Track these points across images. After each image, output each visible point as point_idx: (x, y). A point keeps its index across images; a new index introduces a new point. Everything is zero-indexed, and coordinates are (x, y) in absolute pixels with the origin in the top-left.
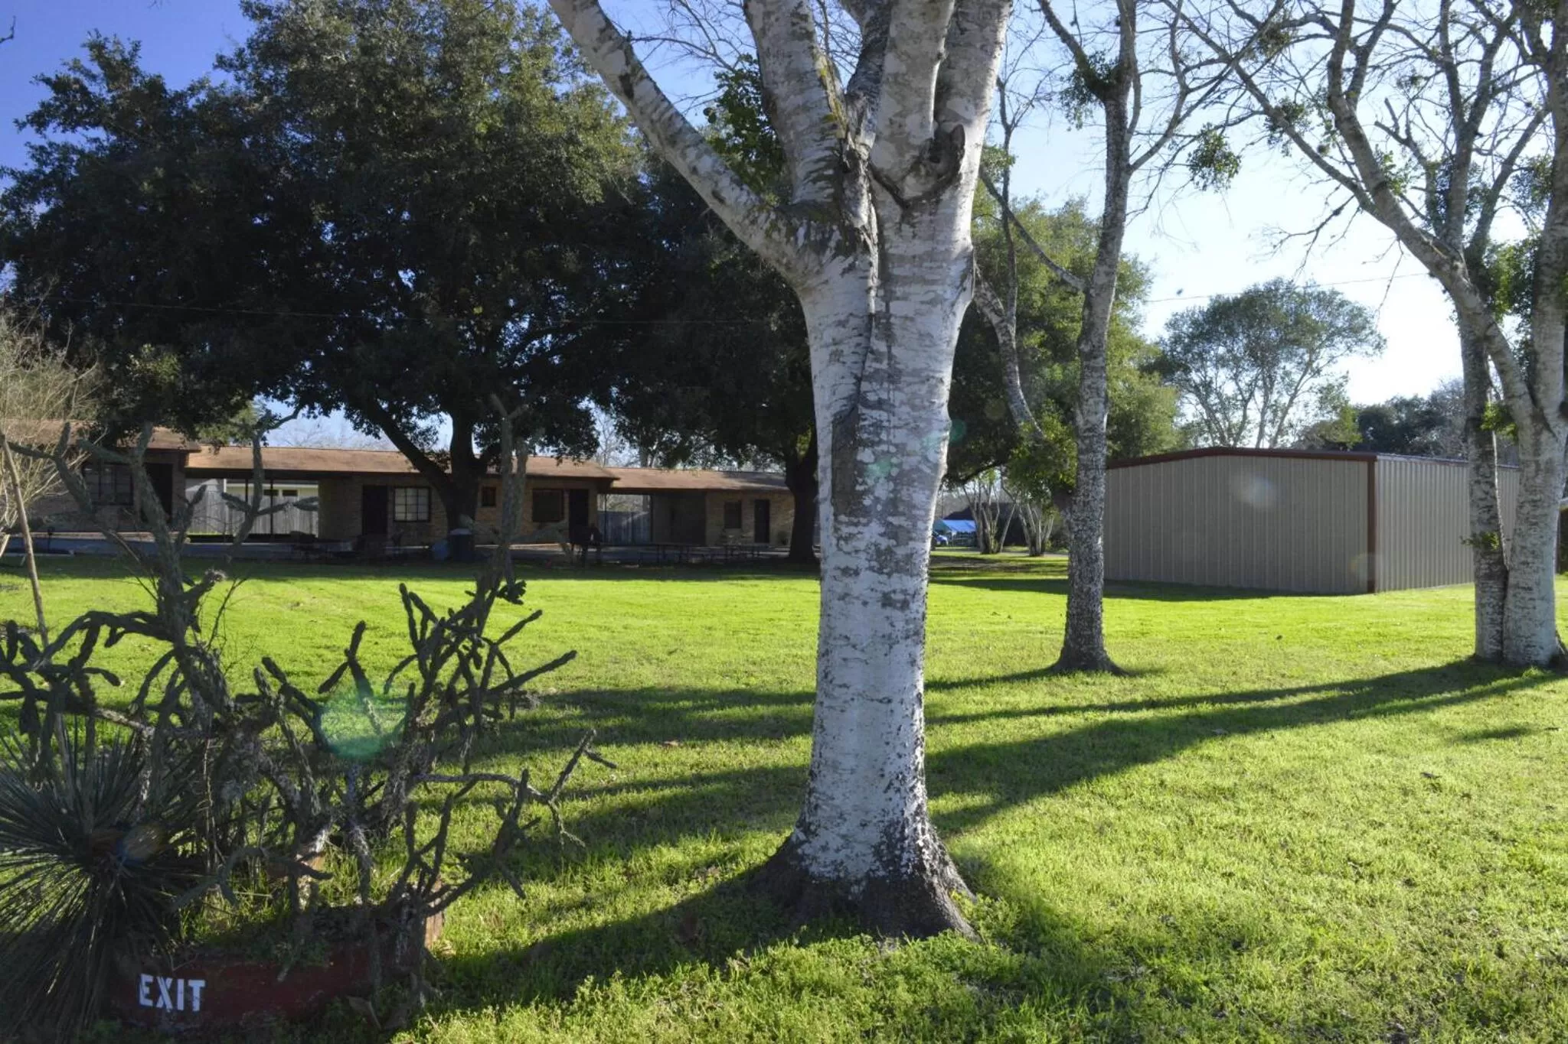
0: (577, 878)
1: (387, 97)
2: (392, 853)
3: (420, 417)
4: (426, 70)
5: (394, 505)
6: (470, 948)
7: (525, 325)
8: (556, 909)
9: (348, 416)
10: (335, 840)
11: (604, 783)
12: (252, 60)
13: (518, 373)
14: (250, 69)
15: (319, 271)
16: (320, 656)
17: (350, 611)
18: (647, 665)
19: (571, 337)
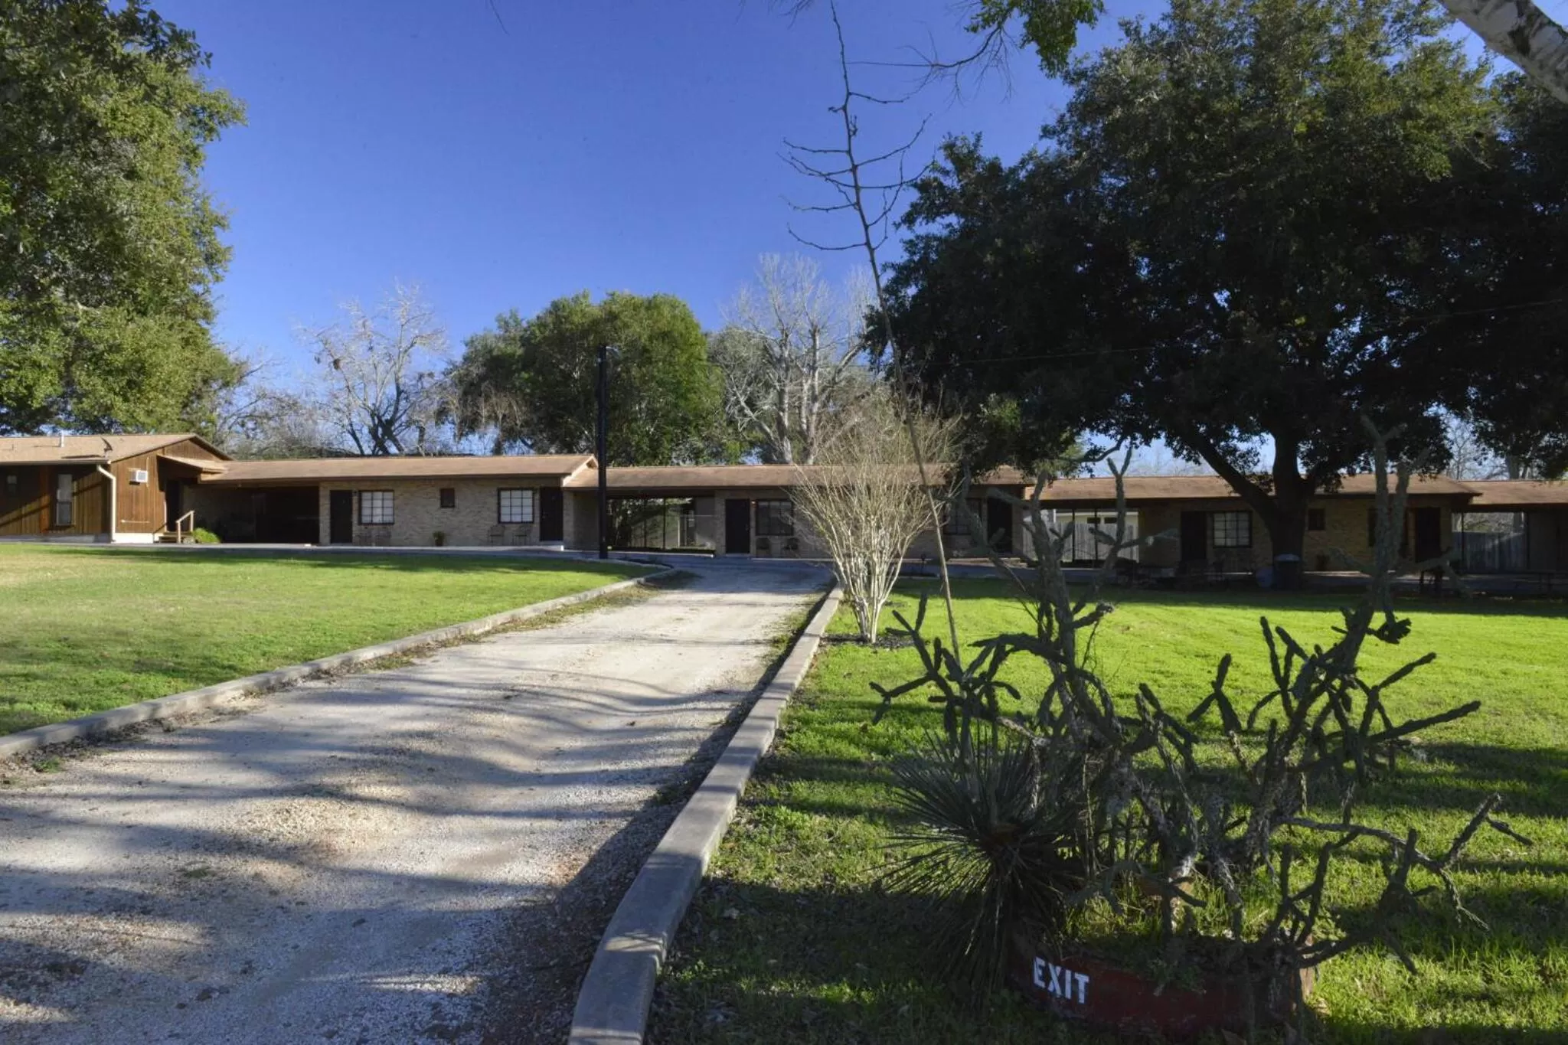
0: (1473, 963)
1: (1198, 121)
2: (1257, 893)
3: (1240, 439)
4: (1237, 84)
5: (1213, 529)
6: (1347, 1013)
7: (1355, 329)
8: (1447, 995)
9: (1169, 444)
10: (1200, 868)
11: (1497, 858)
12: (1071, 122)
13: (1349, 384)
14: (1070, 131)
15: (1136, 305)
16: (1156, 681)
17: (1179, 637)
18: (1540, 720)
19: (1413, 336)
